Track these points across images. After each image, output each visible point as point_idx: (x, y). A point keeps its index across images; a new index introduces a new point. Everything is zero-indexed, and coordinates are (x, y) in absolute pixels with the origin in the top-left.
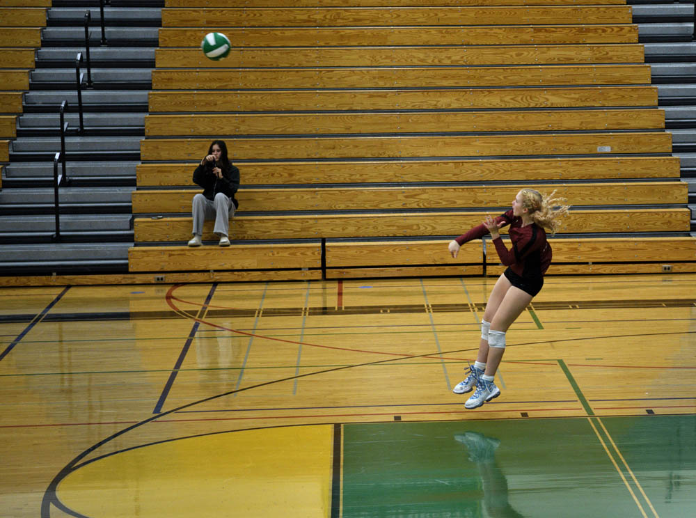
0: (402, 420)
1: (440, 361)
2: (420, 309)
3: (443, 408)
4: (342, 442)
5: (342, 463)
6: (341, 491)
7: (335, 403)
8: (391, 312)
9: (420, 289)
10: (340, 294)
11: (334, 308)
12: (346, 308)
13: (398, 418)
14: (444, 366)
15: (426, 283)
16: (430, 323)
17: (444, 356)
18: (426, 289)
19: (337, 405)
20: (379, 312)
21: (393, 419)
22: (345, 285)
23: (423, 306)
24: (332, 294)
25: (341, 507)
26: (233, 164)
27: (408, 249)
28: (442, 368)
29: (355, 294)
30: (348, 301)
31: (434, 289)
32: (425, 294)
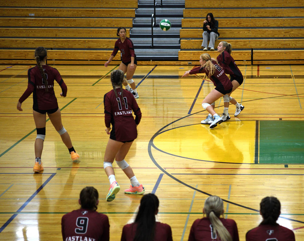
0: (282, 120)
1: (297, 97)
2: (290, 77)
3: (299, 116)
4: (259, 127)
5: (259, 136)
6: (259, 146)
7: (256, 112)
8: (278, 78)
9: (290, 69)
10: (258, 71)
11: (256, 76)
12: (260, 76)
13: (281, 119)
14: (299, 100)
15: (292, 67)
16: (293, 82)
17: (299, 95)
18: (292, 69)
19: (257, 113)
20: (274, 78)
21: (279, 120)
22: (260, 67)
23: (291, 76)
24: (255, 71)
25: (259, 152)
26: (215, 19)
27: (285, 53)
28: (298, 100)
29: (264, 71)
30: (261, 73)
31: (295, 69)
32: (291, 71)
